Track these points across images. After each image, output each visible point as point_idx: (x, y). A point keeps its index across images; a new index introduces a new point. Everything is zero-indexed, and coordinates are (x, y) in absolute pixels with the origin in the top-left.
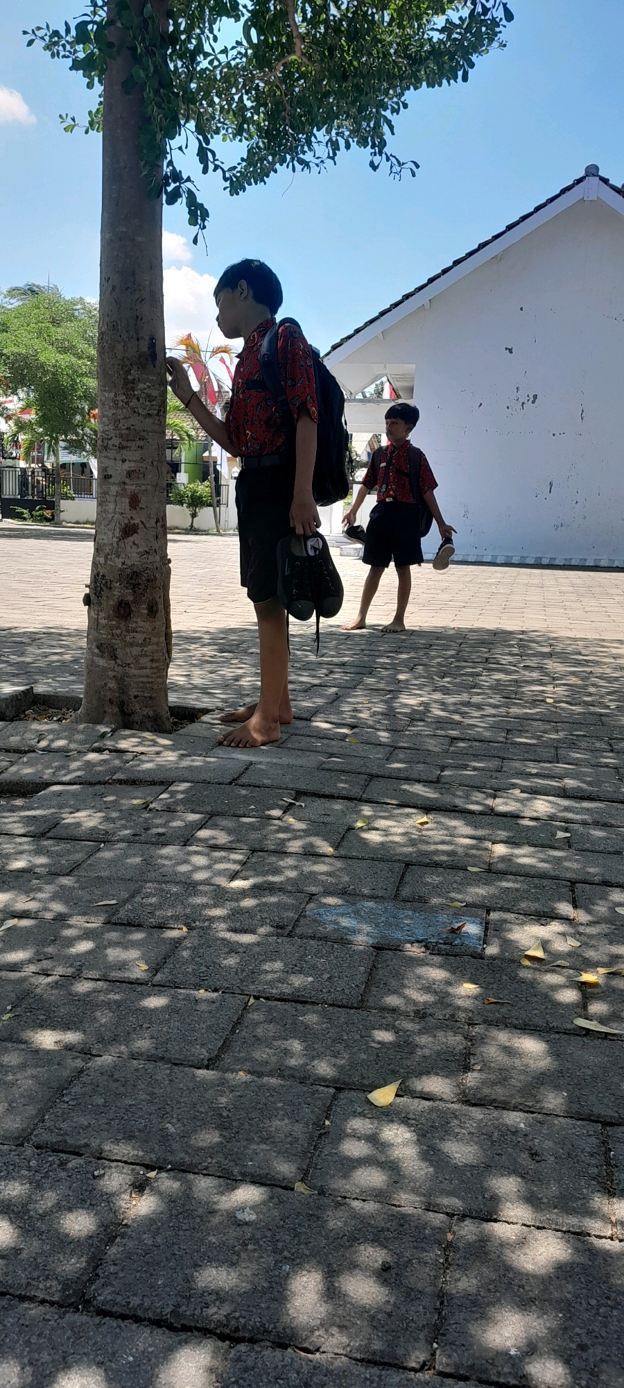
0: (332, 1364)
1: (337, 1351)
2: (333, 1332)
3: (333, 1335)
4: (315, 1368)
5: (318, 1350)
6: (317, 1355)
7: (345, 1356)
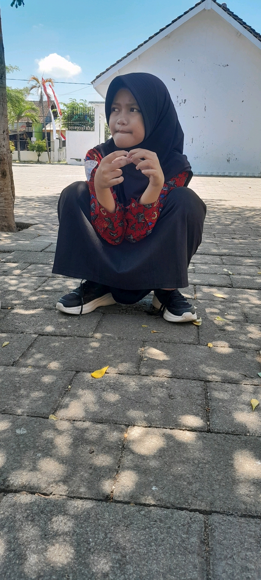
0: (58, 500)
1: (61, 493)
2: (60, 484)
3: (60, 486)
4: (48, 503)
5: (51, 494)
6: (51, 496)
7: (66, 496)
